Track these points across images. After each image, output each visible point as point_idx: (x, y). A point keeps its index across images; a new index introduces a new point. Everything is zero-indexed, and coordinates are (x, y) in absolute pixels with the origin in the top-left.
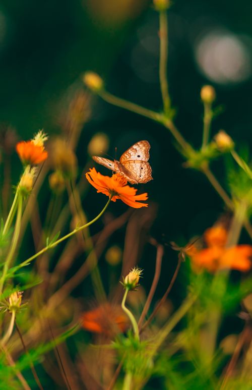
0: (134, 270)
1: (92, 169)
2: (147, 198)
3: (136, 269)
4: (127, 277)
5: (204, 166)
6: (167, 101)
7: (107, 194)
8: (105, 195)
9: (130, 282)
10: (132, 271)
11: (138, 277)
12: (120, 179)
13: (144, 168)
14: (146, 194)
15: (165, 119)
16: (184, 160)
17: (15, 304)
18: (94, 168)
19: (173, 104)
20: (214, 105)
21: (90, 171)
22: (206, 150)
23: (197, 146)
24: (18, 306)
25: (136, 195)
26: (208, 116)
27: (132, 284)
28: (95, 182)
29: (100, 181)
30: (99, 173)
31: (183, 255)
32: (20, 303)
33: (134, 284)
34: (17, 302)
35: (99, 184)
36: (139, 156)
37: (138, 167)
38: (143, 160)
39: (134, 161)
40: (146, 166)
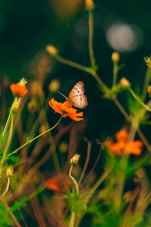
0: (76, 155)
1: (52, 99)
2: (83, 115)
4: (72, 159)
5: (114, 97)
6: (93, 61)
7: (61, 113)
8: (59, 114)
10: (75, 155)
11: (78, 159)
12: (68, 105)
13: (83, 99)
14: (82, 113)
15: (92, 71)
16: (103, 94)
17: (9, 174)
18: (53, 98)
19: (97, 62)
20: (119, 63)
21: (51, 100)
22: (115, 88)
23: (110, 86)
24: (11, 175)
25: (77, 113)
26: (116, 70)
27: (75, 163)
28: (54, 106)
29: (57, 106)
30: (56, 101)
31: (103, 147)
32: (12, 174)
33: (76, 163)
34: (10, 173)
35: (56, 107)
36: (78, 92)
37: (79, 99)
38: (81, 94)
39: (77, 96)
40: (83, 97)
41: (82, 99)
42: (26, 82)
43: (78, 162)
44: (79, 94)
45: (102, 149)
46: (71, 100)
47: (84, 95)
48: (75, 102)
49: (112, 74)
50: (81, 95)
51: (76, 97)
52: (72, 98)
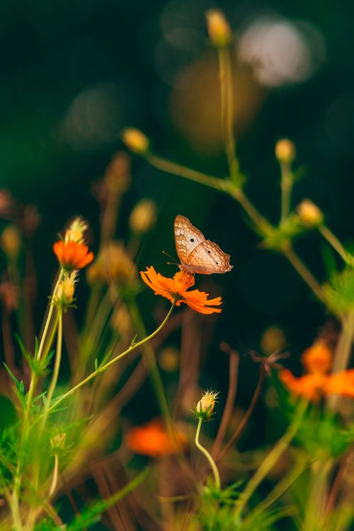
0: (207, 393)
1: (149, 267)
2: (221, 303)
3: (210, 392)
4: (199, 403)
5: (285, 245)
6: (234, 166)
7: (169, 297)
8: (166, 298)
9: (204, 410)
10: (205, 394)
11: (213, 403)
12: (186, 280)
13: (210, 250)
14: (219, 299)
15: (233, 187)
16: (257, 239)
17: (57, 445)
18: (152, 267)
19: (243, 168)
20: (295, 165)
21: (147, 270)
22: (288, 225)
23: (275, 220)
24: (62, 448)
25: (207, 300)
26: (287, 181)
27: (206, 413)
28: (154, 283)
29: (161, 283)
30: (159, 274)
31: (267, 368)
32: (63, 444)
33: (209, 413)
34: (60, 442)
35: (159, 286)
36: (192, 240)
37: (205, 254)
38: (200, 241)
39: (195, 250)
40: (209, 246)
41: (209, 252)
42: (85, 228)
43: (213, 411)
44: (196, 243)
45: (265, 372)
46: (192, 265)
47: (208, 241)
48: (201, 265)
49: (278, 191)
50: (202, 244)
51: (196, 255)
52: (189, 260)
